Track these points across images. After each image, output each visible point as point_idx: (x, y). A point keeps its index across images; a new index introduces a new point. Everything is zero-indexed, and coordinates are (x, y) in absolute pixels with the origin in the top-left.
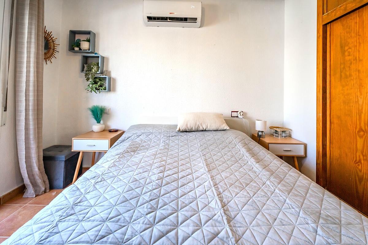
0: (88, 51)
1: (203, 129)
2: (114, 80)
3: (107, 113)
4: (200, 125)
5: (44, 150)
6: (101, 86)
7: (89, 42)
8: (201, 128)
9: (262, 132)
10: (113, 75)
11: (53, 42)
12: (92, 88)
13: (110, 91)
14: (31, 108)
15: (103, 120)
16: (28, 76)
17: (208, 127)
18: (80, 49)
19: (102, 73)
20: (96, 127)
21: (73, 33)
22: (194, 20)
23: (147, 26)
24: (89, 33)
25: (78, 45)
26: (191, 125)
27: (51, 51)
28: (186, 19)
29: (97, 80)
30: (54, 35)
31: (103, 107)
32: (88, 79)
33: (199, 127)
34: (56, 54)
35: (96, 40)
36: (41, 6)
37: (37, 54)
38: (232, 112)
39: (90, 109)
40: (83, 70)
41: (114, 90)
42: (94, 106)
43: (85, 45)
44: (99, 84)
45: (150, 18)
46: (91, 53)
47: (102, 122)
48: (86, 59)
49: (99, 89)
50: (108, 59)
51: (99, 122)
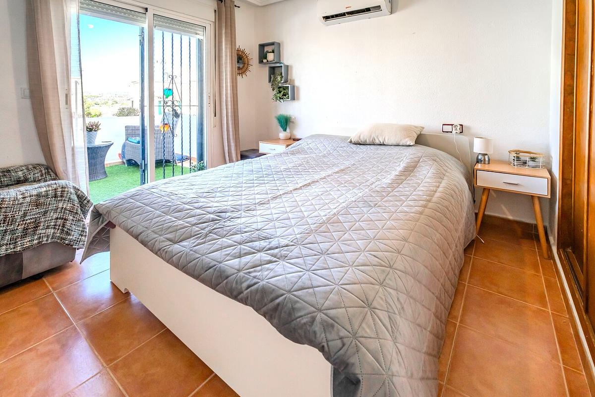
0: (273, 62)
1: (380, 142)
2: (298, 88)
3: (293, 122)
4: (375, 138)
5: (241, 152)
6: (284, 95)
7: (274, 53)
8: (377, 142)
9: (484, 155)
10: (297, 83)
11: (247, 57)
12: (276, 98)
13: (294, 99)
14: (230, 114)
15: (289, 128)
16: (226, 90)
17: (386, 141)
18: (268, 61)
19: (286, 82)
20: (282, 135)
21: (262, 46)
22: (378, 8)
23: (327, 26)
24: (273, 44)
25: (266, 58)
26: (365, 137)
27: (246, 65)
28: (368, 10)
29: (281, 89)
30: (247, 51)
31: (288, 116)
32: (273, 90)
33: (375, 140)
34: (250, 68)
35: (281, 49)
36: (233, 31)
37: (232, 71)
38: (443, 125)
39: (276, 117)
40: (270, 81)
41: (298, 99)
42: (280, 115)
43: (271, 57)
44: (282, 93)
45: (327, 18)
46: (276, 63)
47: (288, 130)
48: (273, 71)
49: (282, 99)
50: (291, 67)
51: (285, 130)
